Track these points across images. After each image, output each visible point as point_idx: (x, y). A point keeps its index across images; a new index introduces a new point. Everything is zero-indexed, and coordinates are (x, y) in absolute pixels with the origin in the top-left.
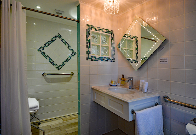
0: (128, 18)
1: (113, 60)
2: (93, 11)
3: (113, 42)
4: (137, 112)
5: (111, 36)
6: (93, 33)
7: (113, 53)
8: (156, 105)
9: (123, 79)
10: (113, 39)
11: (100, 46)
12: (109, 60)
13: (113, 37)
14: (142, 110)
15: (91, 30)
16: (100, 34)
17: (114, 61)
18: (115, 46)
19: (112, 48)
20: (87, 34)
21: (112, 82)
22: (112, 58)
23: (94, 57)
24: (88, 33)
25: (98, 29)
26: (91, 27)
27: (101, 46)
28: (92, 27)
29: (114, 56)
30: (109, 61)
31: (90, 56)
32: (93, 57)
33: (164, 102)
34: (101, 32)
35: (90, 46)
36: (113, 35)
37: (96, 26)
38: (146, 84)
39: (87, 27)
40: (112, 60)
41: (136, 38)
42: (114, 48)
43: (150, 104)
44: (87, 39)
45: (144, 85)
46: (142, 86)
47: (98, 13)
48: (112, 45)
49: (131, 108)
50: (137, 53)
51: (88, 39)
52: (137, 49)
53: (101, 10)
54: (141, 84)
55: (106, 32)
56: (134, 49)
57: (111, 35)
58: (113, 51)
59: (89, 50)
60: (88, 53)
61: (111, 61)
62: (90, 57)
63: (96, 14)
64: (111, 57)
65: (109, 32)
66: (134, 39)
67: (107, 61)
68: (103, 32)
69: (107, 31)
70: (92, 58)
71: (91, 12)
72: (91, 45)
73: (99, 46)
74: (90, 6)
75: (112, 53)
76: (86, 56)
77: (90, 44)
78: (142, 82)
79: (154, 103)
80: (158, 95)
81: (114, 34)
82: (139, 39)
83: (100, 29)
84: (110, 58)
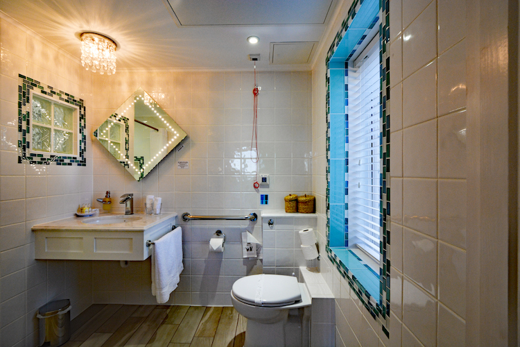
0: (120, 84)
1: (83, 163)
2: (38, 47)
3: (83, 125)
4: (156, 242)
5: (78, 110)
6: (36, 97)
7: (83, 148)
8: (173, 229)
9: (108, 200)
10: (82, 117)
11: (52, 130)
12: (73, 161)
13: (83, 113)
14: (161, 237)
15: (31, 90)
16: (53, 103)
17: (85, 165)
18: (86, 132)
19: (80, 137)
20: (20, 98)
21: (81, 210)
22: (79, 159)
23: (39, 155)
24: (24, 97)
25: (48, 91)
26: (32, 84)
27: (55, 130)
28: (34, 84)
29: (86, 155)
30: (75, 164)
31: (28, 152)
32: (35, 155)
33: (183, 222)
34: (55, 98)
35: (28, 128)
36: (82, 109)
37: (45, 83)
38: (158, 202)
39: (20, 82)
40: (81, 162)
41: (126, 120)
42: (84, 137)
43: (165, 230)
44: (20, 112)
45: (155, 203)
46: (152, 205)
47: (51, 53)
48: (80, 129)
49: (147, 238)
50: (127, 150)
51: (24, 112)
52: (127, 142)
53: (57, 49)
54: (148, 203)
55: (67, 101)
56: (122, 142)
57: (78, 108)
58: (83, 144)
59: (25, 139)
60: (24, 145)
61: (79, 165)
62: (27, 155)
63: (45, 55)
64: (78, 156)
65: (75, 101)
66: (122, 122)
67: (70, 164)
68: (61, 99)
69: (70, 99)
70: (34, 157)
71: (32, 47)
72: (31, 126)
73: (50, 129)
74: (29, 32)
75: (80, 147)
76: (18, 152)
77: (28, 124)
78: (151, 199)
79: (170, 227)
80: (175, 214)
81: (85, 108)
82: (131, 123)
83: (54, 93)
84: (75, 158)
